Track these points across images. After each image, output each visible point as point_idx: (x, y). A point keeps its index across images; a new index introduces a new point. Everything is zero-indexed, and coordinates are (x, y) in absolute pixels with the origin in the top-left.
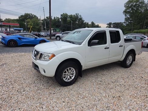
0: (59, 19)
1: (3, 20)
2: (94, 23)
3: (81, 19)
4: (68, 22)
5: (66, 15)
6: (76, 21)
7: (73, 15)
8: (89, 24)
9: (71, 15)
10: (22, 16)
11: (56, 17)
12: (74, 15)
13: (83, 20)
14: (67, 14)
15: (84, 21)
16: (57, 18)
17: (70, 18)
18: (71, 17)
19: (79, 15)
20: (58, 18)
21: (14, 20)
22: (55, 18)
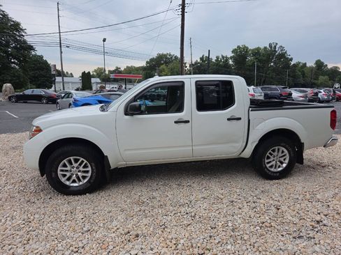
0: (227, 60)
1: (122, 69)
2: (323, 63)
3: (283, 55)
4: (249, 66)
5: (245, 49)
6: (269, 60)
7: (262, 47)
8: (308, 65)
9: (258, 49)
10: (152, 60)
11: (220, 57)
12: (265, 48)
13: (290, 57)
14: (247, 48)
15: (291, 59)
16: (223, 57)
17: (254, 55)
18: (256, 52)
19: (277, 47)
20: (226, 57)
21: (138, 69)
22: (218, 57)
